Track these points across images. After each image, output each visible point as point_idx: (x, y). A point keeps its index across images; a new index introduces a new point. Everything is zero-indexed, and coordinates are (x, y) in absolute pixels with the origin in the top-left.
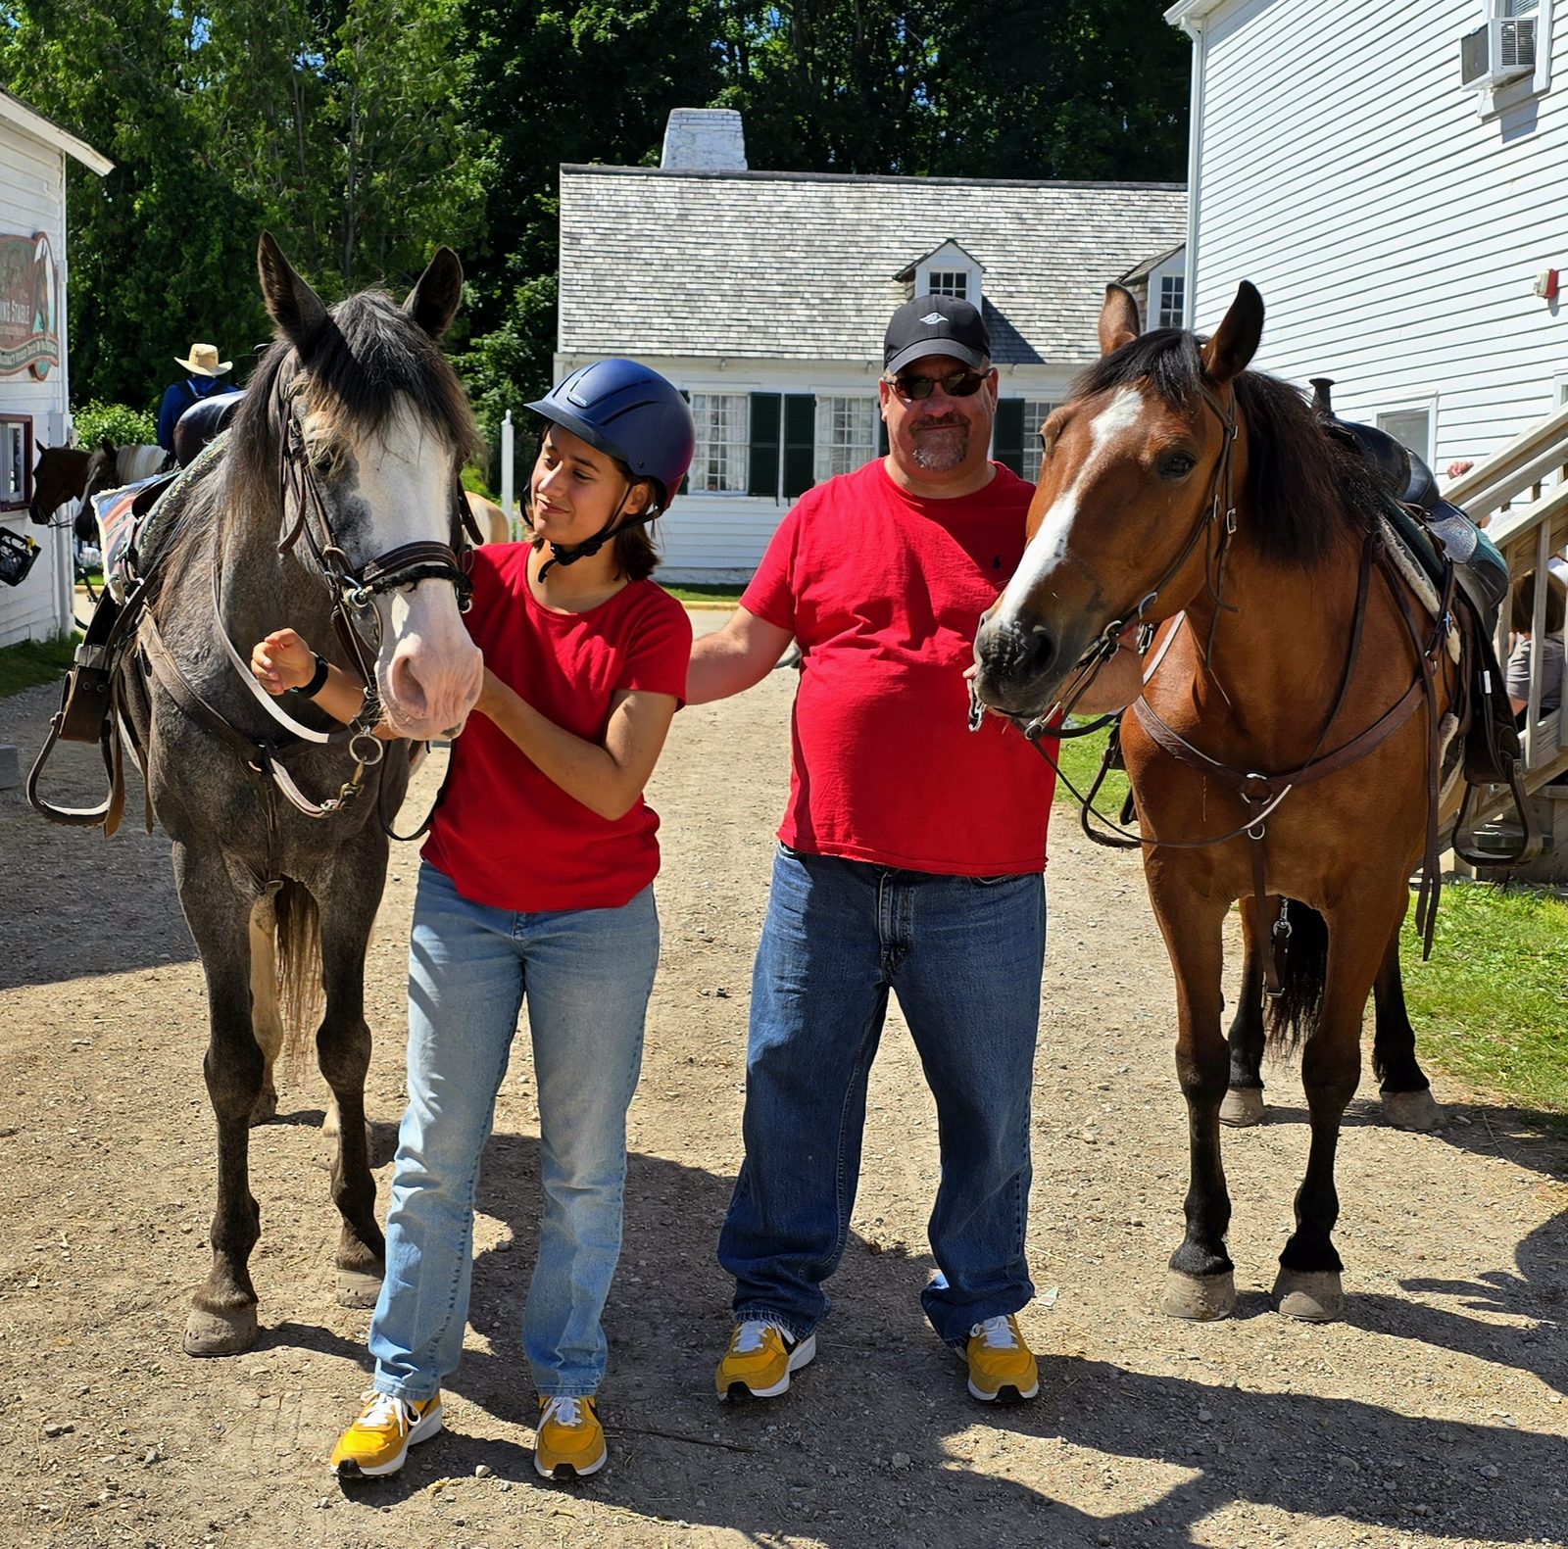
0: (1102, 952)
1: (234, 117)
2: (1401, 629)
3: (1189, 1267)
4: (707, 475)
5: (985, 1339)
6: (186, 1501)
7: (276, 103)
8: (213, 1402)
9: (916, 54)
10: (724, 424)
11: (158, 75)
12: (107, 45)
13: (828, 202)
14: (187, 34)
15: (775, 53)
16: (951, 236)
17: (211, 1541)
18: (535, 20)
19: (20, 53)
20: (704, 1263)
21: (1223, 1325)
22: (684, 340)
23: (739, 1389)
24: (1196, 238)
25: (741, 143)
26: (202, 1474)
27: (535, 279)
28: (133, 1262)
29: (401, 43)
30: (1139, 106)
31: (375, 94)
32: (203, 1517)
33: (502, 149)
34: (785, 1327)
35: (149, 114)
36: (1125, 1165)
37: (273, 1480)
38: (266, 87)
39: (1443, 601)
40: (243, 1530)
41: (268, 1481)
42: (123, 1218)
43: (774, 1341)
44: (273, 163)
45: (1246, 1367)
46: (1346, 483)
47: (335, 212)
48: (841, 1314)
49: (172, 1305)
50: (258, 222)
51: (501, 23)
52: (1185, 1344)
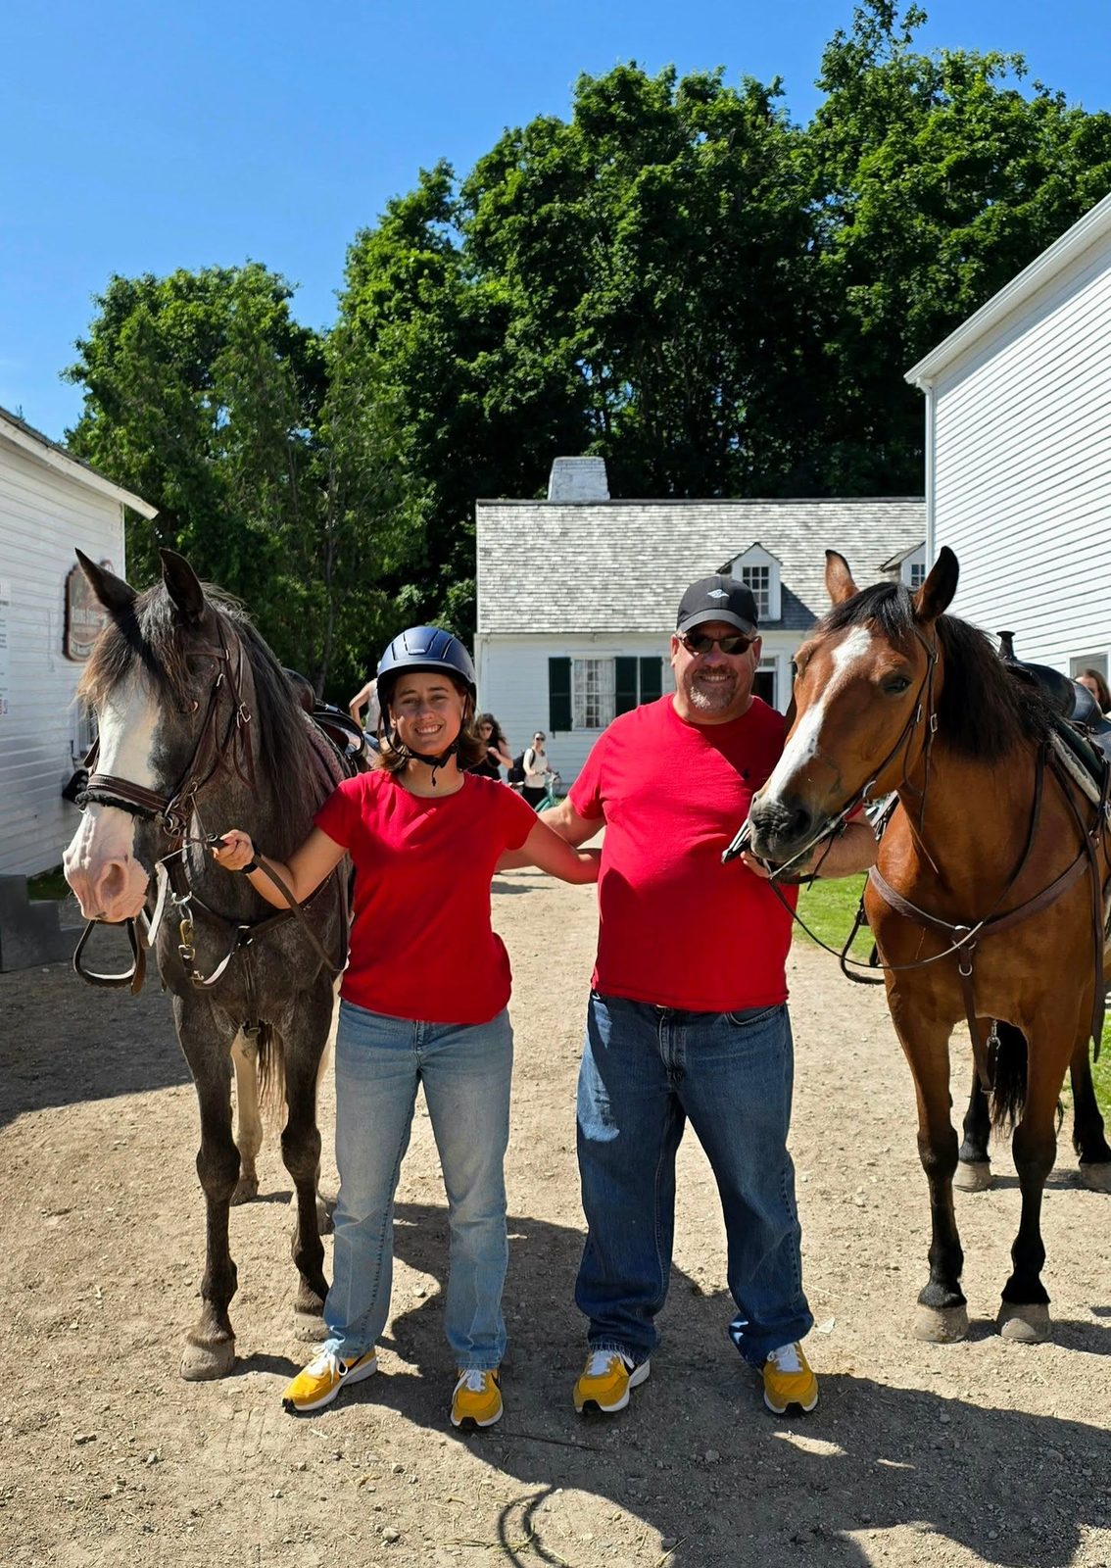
0: (871, 1061)
1: (247, 475)
2: (1070, 814)
3: (933, 1302)
4: (585, 717)
5: (777, 1364)
6: (175, 1493)
7: (276, 464)
8: (200, 1416)
9: (730, 413)
10: (597, 679)
11: (193, 448)
12: (157, 428)
13: (668, 520)
14: (214, 419)
15: (629, 416)
16: (757, 540)
17: (192, 1525)
18: (457, 399)
19: (97, 437)
20: (568, 1303)
21: (959, 1346)
22: (567, 621)
23: (591, 1406)
24: (933, 535)
25: (605, 480)
26: (188, 1472)
27: (462, 581)
28: (147, 1308)
29: (364, 419)
30: (892, 443)
31: (346, 456)
32: (188, 1505)
33: (436, 490)
34: (627, 1355)
35: (187, 475)
36: (886, 1224)
37: (240, 1476)
38: (269, 453)
39: (1102, 793)
40: (216, 1516)
41: (237, 1477)
42: (143, 1275)
43: (618, 1367)
44: (275, 507)
45: (977, 1380)
46: (1024, 705)
47: (319, 540)
48: (669, 1342)
49: (174, 1341)
50: (265, 549)
51: (434, 402)
52: (929, 1361)
